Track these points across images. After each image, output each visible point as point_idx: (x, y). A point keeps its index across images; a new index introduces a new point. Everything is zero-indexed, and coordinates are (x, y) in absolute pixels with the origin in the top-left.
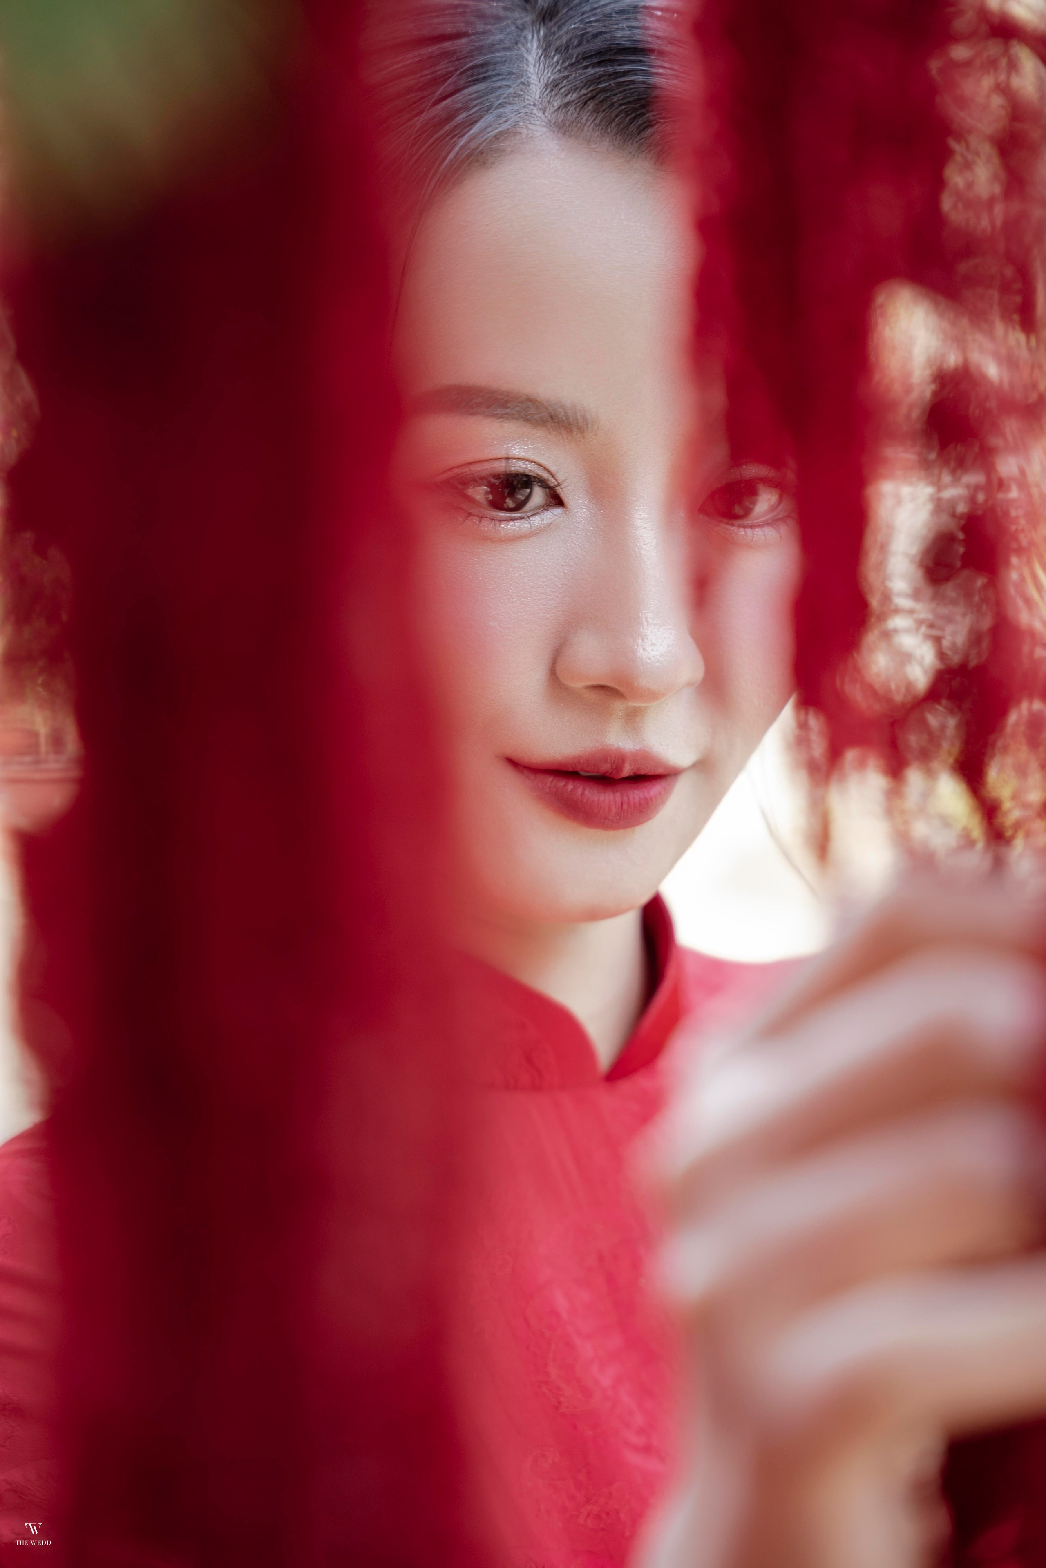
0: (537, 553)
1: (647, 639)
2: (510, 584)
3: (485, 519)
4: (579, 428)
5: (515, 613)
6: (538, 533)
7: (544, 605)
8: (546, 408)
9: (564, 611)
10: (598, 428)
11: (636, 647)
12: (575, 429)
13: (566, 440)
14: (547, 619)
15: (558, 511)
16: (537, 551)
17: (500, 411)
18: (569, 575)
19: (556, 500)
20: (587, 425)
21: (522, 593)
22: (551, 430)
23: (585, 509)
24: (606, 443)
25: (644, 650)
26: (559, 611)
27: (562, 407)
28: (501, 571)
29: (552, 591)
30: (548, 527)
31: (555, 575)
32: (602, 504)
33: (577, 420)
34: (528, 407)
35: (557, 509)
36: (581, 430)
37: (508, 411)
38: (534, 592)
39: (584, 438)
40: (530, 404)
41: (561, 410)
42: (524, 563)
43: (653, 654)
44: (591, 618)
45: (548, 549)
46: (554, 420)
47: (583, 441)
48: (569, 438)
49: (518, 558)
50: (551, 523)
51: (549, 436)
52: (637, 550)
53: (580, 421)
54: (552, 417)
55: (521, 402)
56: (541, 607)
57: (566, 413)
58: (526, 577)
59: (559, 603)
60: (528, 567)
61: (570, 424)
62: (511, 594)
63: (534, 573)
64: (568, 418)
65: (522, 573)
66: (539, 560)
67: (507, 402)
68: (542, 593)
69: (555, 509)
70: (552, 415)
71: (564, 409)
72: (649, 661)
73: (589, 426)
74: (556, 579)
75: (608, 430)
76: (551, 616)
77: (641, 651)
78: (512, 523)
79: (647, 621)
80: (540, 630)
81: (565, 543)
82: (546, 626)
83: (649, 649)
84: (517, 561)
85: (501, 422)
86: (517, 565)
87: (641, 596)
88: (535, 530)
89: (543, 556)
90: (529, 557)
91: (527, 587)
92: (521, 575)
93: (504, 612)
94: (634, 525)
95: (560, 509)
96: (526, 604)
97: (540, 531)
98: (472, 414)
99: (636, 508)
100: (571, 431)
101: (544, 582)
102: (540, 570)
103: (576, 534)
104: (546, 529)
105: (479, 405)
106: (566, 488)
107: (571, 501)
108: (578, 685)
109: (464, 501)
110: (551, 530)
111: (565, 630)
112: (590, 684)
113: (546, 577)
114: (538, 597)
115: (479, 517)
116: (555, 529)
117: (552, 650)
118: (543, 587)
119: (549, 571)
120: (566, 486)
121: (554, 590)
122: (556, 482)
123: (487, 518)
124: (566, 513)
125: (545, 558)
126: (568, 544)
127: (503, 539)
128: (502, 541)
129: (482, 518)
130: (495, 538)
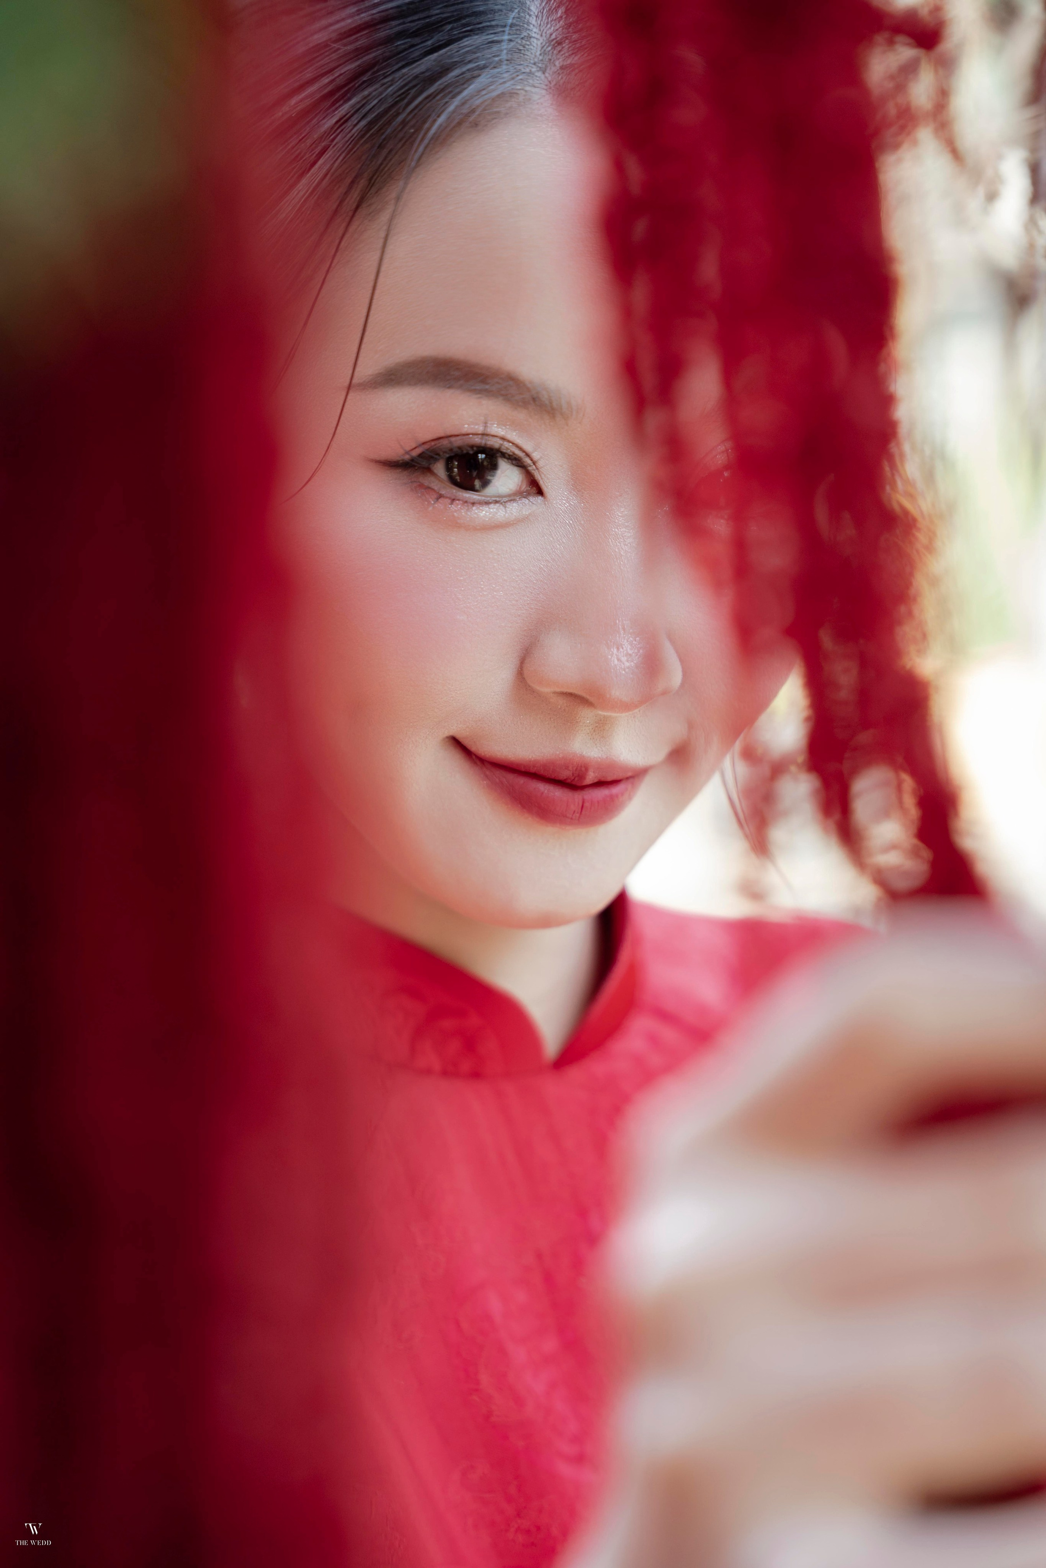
0: (513, 545)
1: (622, 648)
3: (457, 502)
4: (562, 414)
6: (515, 523)
7: (517, 601)
8: (528, 390)
9: (537, 609)
10: (584, 414)
11: (610, 656)
12: (558, 415)
13: (548, 427)
14: (519, 616)
15: (537, 500)
16: (514, 543)
17: (479, 386)
18: (545, 571)
19: (534, 488)
21: (494, 586)
22: (532, 414)
23: (565, 500)
25: (618, 660)
26: (532, 609)
27: (546, 389)
28: (475, 562)
30: (526, 518)
31: (530, 570)
32: (583, 496)
33: (561, 404)
34: (509, 385)
36: (565, 417)
37: (487, 387)
38: (507, 585)
39: (567, 425)
40: (511, 383)
41: (543, 392)
42: (498, 554)
43: (627, 664)
44: (566, 620)
45: (525, 542)
46: (536, 403)
47: (566, 428)
48: (552, 424)
50: (530, 514)
51: (531, 421)
53: (564, 406)
54: (534, 399)
55: (502, 379)
56: (514, 602)
57: (549, 395)
58: (499, 569)
59: (533, 600)
60: (503, 559)
61: (553, 409)
63: (508, 566)
64: (551, 402)
65: (496, 564)
66: (515, 551)
67: (487, 377)
69: (534, 499)
70: (534, 396)
71: (547, 391)
72: (623, 672)
73: (574, 411)
74: (531, 574)
75: (594, 419)
76: (523, 613)
77: (615, 660)
79: (624, 629)
80: (511, 627)
81: (543, 536)
82: (517, 623)
83: (623, 659)
84: (492, 551)
85: (479, 398)
86: (491, 556)
88: (512, 521)
89: (520, 549)
90: (504, 548)
92: (494, 566)
93: (473, 606)
95: (539, 499)
97: (518, 520)
98: (449, 388)
99: (619, 504)
100: (554, 417)
101: (518, 576)
102: (516, 563)
103: (555, 527)
104: (525, 520)
105: (457, 379)
106: (545, 475)
107: (550, 491)
108: (545, 690)
109: (432, 479)
110: (530, 520)
111: (537, 629)
112: (558, 690)
113: (521, 570)
114: (511, 591)
115: (449, 498)
116: (534, 520)
117: (521, 649)
118: (517, 581)
119: (525, 565)
120: (545, 473)
121: (528, 586)
122: (534, 467)
123: (458, 500)
124: (545, 504)
125: (521, 551)
126: (546, 538)
127: (478, 527)
128: (477, 529)
129: (453, 500)
130: (469, 526)
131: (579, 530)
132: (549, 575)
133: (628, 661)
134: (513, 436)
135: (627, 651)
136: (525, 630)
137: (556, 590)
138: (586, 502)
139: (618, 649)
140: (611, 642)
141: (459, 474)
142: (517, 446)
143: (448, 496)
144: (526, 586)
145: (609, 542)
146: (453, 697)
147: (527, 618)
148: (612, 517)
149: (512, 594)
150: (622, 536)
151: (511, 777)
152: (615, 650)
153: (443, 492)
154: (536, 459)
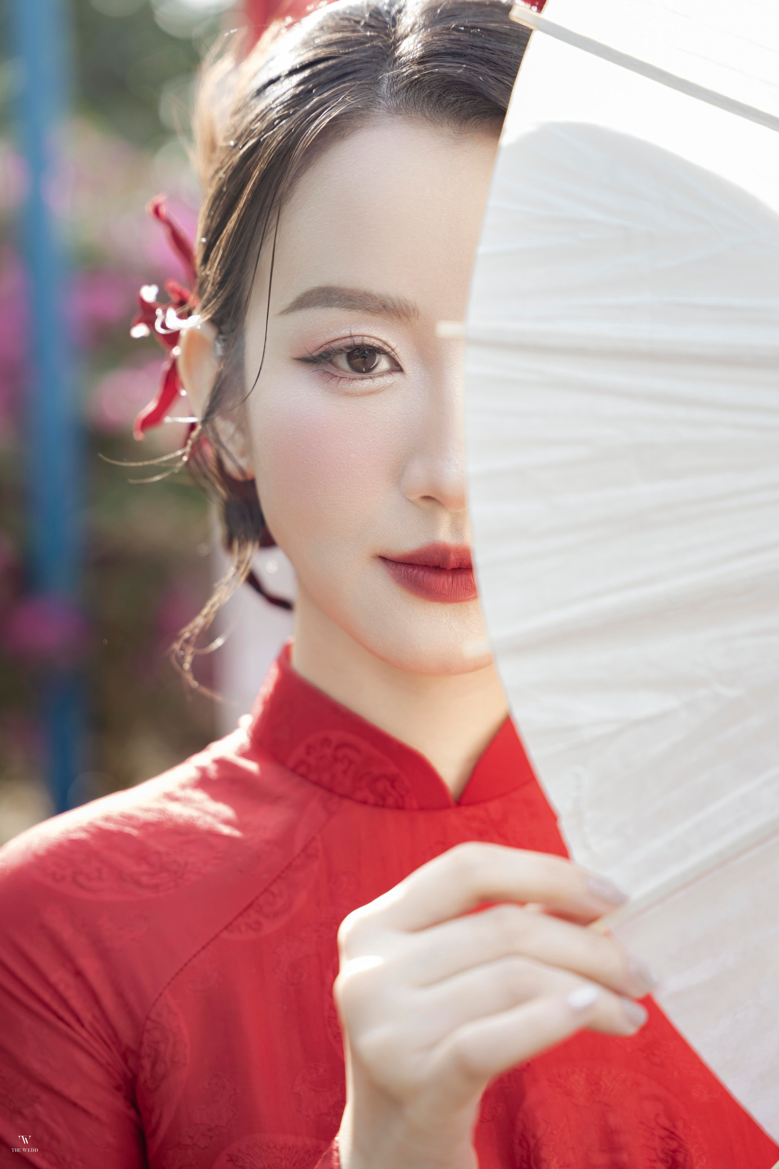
0: (384, 405)
2: (365, 426)
3: (345, 379)
4: (404, 314)
8: (379, 300)
11: (443, 467)
12: (402, 315)
13: (398, 324)
17: (348, 304)
19: (397, 367)
20: (410, 312)
22: (385, 316)
23: (417, 373)
24: (427, 325)
27: (391, 299)
28: (359, 417)
29: (395, 433)
30: (391, 387)
32: (429, 369)
33: (402, 308)
34: (366, 300)
35: (398, 374)
36: (407, 316)
37: (352, 303)
38: (384, 432)
39: (410, 322)
40: (367, 298)
41: (389, 301)
42: (374, 413)
45: (392, 403)
46: (386, 309)
48: (399, 321)
49: (370, 408)
50: (393, 384)
51: (385, 321)
53: (404, 308)
54: (384, 307)
55: (361, 296)
57: (393, 302)
61: (397, 311)
62: (366, 433)
64: (395, 307)
65: (374, 418)
66: (385, 410)
67: (352, 297)
69: (396, 374)
70: (384, 305)
71: (391, 300)
73: (412, 312)
74: (398, 424)
75: (425, 314)
78: (365, 382)
81: (404, 398)
86: (370, 413)
88: (382, 388)
89: (388, 408)
90: (379, 407)
91: (378, 428)
93: (360, 448)
95: (400, 373)
96: (377, 440)
97: (385, 388)
98: (331, 307)
100: (399, 316)
105: (335, 300)
106: (402, 358)
107: (408, 368)
109: (332, 367)
110: (394, 388)
112: (420, 494)
115: (340, 378)
116: (397, 387)
122: (394, 353)
124: (404, 377)
126: (406, 399)
127: (359, 394)
128: (359, 396)
129: (342, 378)
130: (353, 393)
134: (376, 334)
143: (340, 376)
153: (337, 374)
154: (393, 347)
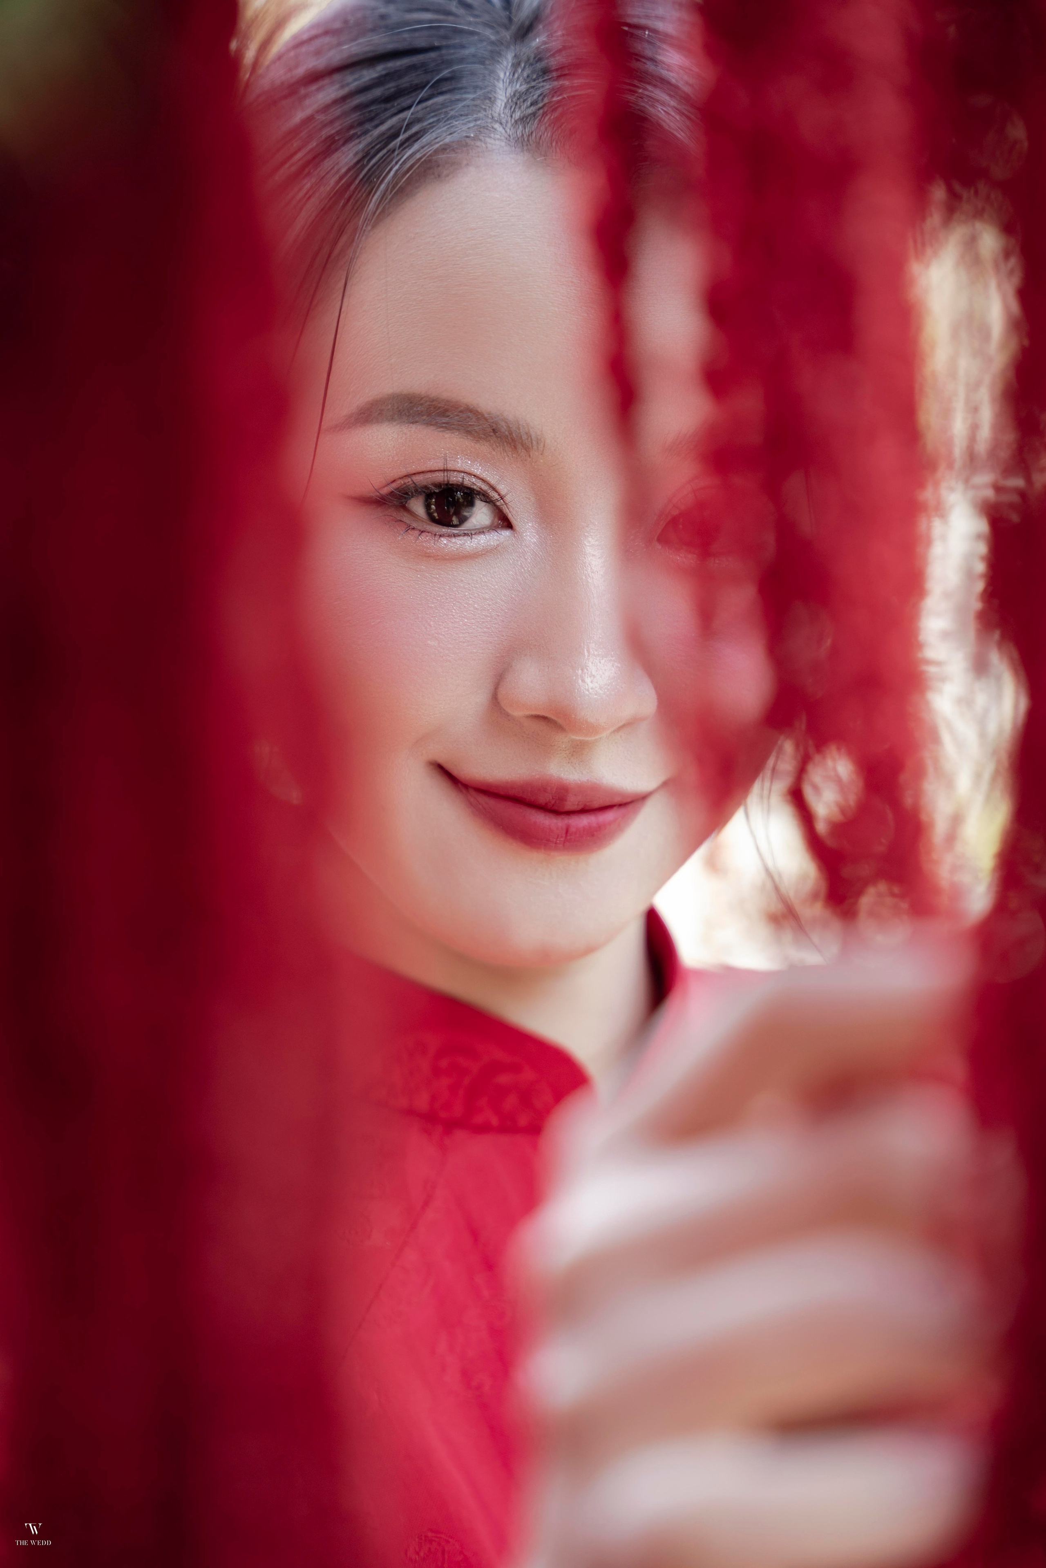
0: (483, 575)
1: (587, 670)
2: (454, 604)
3: (427, 534)
4: (523, 445)
5: (457, 634)
6: (484, 554)
7: (489, 628)
8: (488, 420)
9: (508, 636)
10: (544, 446)
11: (574, 678)
12: (519, 446)
13: (512, 459)
14: (491, 643)
15: (507, 533)
16: (484, 573)
18: (516, 600)
19: (504, 522)
20: (532, 443)
21: (465, 614)
22: (494, 446)
23: (535, 533)
24: (554, 464)
25: (583, 681)
26: (503, 636)
27: (505, 421)
28: (446, 590)
29: (498, 616)
30: (495, 549)
31: (501, 600)
32: (552, 528)
33: (521, 437)
34: (469, 417)
35: (505, 531)
36: (527, 449)
37: (448, 420)
38: (479, 614)
39: (530, 457)
40: (470, 414)
41: (503, 424)
42: (469, 584)
43: (591, 685)
44: (535, 645)
45: (495, 572)
46: (497, 434)
47: (529, 459)
48: (514, 455)
49: (463, 579)
50: (498, 545)
51: (494, 453)
52: (584, 578)
53: (524, 437)
54: (494, 431)
55: (461, 412)
56: (485, 630)
57: (508, 426)
58: (471, 598)
59: (504, 628)
60: (474, 588)
61: (513, 440)
62: (454, 614)
63: (479, 595)
64: (511, 434)
65: (467, 594)
66: (486, 582)
67: (446, 410)
68: (486, 616)
69: (503, 531)
70: (494, 428)
71: (506, 423)
72: (587, 692)
73: (534, 443)
74: (503, 603)
75: (555, 450)
76: (495, 640)
77: (580, 681)
78: (454, 540)
79: (588, 652)
80: (482, 653)
81: (514, 567)
82: (489, 650)
83: (588, 680)
84: (462, 581)
85: (440, 431)
86: (462, 585)
87: (584, 625)
88: (481, 551)
89: (490, 578)
90: (475, 578)
91: (472, 609)
92: (465, 595)
93: (444, 632)
94: (582, 551)
95: (508, 531)
96: (469, 626)
97: (486, 552)
98: (413, 423)
100: (515, 447)
101: (489, 605)
102: (486, 593)
103: (525, 559)
104: (494, 551)
105: (420, 414)
106: (513, 509)
107: (520, 524)
108: (517, 713)
109: (405, 514)
110: (500, 552)
111: (509, 656)
112: (528, 713)
113: (492, 600)
114: (482, 619)
115: (420, 531)
116: (503, 551)
117: (494, 675)
118: (488, 610)
119: (496, 594)
120: (513, 506)
121: (500, 614)
122: (502, 501)
123: (429, 532)
124: (515, 536)
125: (492, 581)
126: (517, 569)
127: (447, 557)
128: (446, 559)
129: (422, 532)
130: (438, 556)
131: (549, 560)
132: (520, 604)
133: (592, 682)
134: (478, 470)
135: (591, 672)
136: (497, 657)
137: (526, 617)
138: (556, 534)
139: (582, 670)
140: (575, 663)
141: (437, 510)
142: (483, 480)
143: (419, 528)
144: (497, 615)
145: (576, 570)
146: (427, 721)
147: (499, 644)
148: (579, 547)
149: (483, 622)
150: (589, 564)
151: (491, 802)
152: (580, 671)
153: (414, 525)
154: (503, 493)
